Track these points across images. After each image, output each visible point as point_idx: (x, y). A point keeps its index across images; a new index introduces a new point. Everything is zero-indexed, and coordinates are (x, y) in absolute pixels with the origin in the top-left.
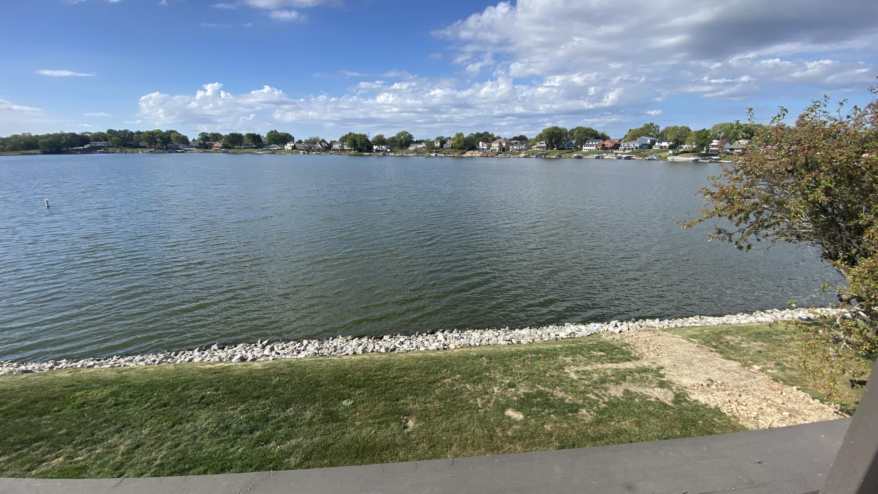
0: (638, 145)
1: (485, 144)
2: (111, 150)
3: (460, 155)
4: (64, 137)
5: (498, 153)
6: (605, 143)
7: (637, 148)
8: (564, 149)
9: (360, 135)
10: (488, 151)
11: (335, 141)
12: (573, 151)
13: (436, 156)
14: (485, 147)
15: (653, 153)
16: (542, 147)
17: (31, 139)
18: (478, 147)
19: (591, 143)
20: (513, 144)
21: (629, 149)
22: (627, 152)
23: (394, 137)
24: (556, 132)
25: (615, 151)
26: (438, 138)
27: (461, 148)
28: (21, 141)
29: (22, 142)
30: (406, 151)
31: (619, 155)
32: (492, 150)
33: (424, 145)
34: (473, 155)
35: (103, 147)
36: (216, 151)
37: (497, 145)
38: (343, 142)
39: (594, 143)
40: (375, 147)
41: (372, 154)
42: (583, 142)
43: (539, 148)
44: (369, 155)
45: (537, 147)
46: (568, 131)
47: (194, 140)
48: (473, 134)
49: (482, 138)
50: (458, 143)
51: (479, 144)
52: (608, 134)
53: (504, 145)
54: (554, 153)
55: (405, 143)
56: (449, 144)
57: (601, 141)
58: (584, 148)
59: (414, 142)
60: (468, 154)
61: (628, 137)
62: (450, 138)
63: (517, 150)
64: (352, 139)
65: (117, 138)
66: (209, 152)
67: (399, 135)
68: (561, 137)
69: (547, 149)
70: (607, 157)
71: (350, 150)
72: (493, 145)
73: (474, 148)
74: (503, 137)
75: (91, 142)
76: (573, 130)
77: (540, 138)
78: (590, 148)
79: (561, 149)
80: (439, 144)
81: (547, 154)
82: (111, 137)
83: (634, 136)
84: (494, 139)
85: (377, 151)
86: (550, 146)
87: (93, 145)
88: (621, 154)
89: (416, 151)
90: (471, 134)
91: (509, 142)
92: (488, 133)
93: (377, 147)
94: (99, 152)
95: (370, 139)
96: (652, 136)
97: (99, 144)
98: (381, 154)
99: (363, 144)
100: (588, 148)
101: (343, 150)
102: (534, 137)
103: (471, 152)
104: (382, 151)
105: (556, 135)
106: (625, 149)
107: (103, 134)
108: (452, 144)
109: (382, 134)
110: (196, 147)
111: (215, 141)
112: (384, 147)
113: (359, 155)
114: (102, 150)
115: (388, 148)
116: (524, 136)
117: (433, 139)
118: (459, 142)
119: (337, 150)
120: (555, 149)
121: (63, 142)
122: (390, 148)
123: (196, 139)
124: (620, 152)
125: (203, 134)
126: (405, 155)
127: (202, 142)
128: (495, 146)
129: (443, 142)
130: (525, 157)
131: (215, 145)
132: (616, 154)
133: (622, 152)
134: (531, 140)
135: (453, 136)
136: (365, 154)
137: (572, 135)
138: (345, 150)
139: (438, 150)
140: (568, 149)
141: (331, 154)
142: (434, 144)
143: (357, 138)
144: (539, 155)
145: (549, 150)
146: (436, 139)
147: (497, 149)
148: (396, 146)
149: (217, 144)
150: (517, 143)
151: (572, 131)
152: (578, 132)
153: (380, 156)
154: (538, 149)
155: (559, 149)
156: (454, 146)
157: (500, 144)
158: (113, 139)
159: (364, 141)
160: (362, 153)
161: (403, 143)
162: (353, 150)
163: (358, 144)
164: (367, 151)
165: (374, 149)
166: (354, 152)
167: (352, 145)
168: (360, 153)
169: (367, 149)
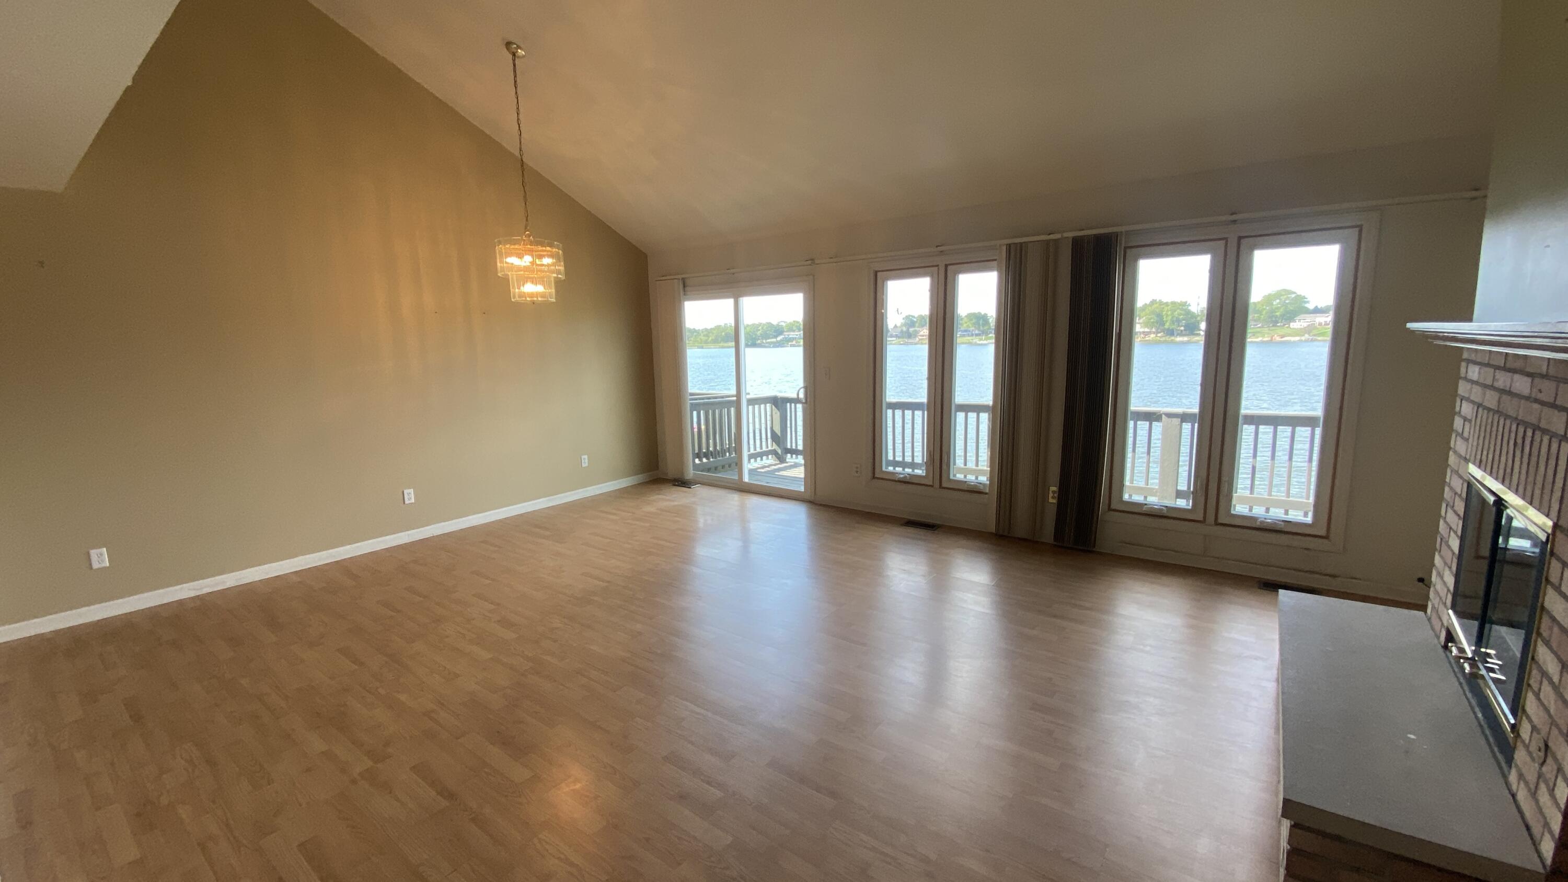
4: (760, 328)
9: (1173, 303)
30: (1285, 330)
35: (796, 338)
41: (1192, 338)
44: (1188, 342)
47: (896, 326)
55: (1283, 316)
66: (911, 344)
71: (1149, 333)
75: (785, 333)
87: (786, 336)
89: (1309, 330)
94: (791, 346)
97: (792, 335)
99: (1178, 321)
110: (896, 336)
113: (1165, 342)
114: (794, 343)
121: (759, 333)
123: (898, 325)
125: (907, 317)
126: (1278, 339)
127: (904, 329)
131: (922, 333)
136: (1179, 339)
143: (1166, 309)
159: (1180, 314)
160: (1173, 338)
161: (1278, 314)
162: (1154, 333)
163: (1167, 321)
164: (1184, 333)
165: (1200, 330)
166: (1154, 336)
167: (1153, 322)
168: (1168, 338)
169: (1185, 330)
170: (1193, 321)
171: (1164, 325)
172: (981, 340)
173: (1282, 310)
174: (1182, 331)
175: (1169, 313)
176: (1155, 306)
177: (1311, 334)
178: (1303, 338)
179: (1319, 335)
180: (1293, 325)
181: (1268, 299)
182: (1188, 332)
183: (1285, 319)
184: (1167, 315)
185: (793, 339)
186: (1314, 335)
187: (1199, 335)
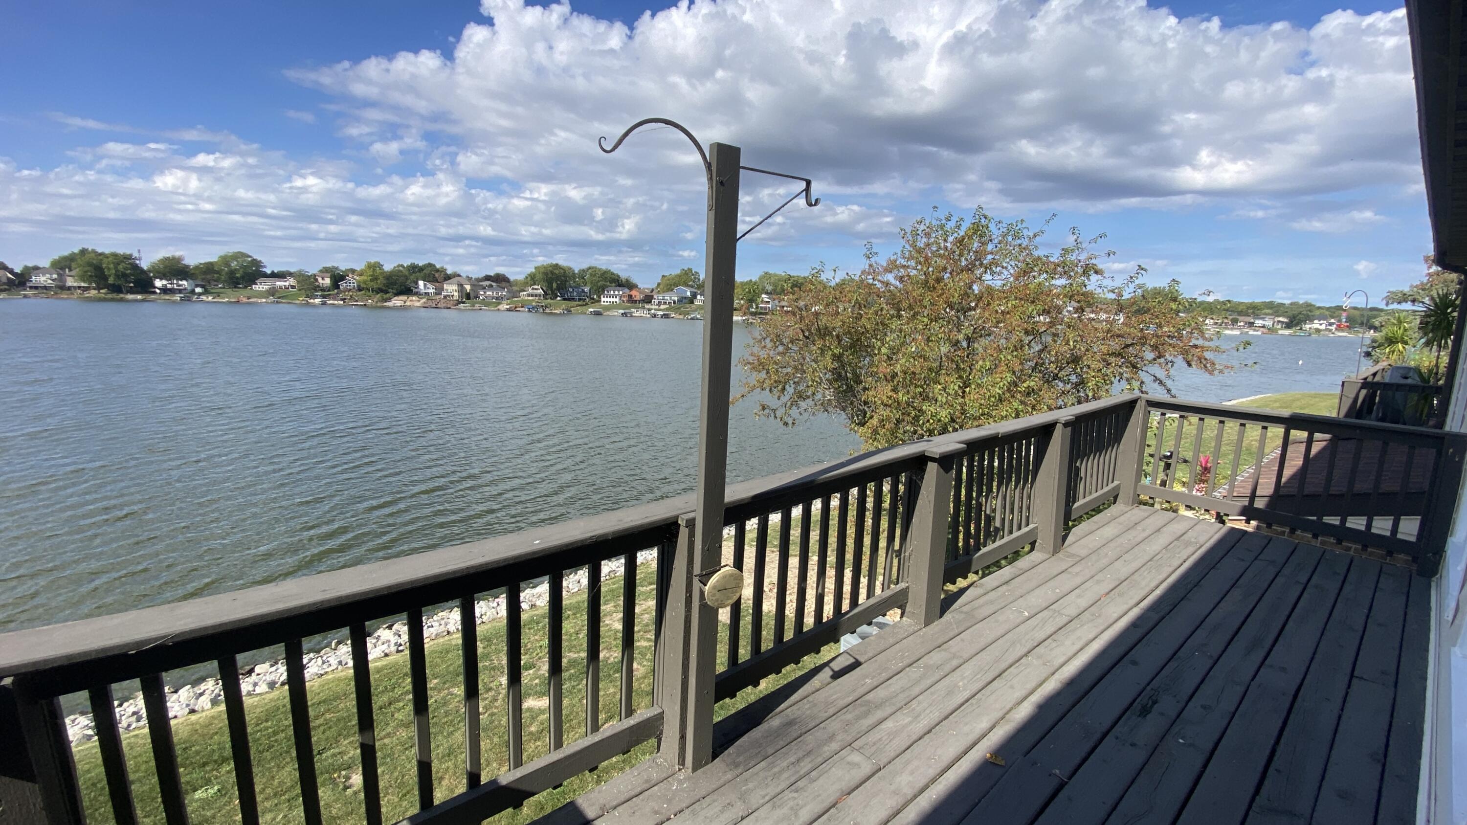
0: (676, 299)
1: (429, 285)
3: (379, 304)
5: (459, 303)
6: (631, 293)
7: (674, 302)
8: (573, 299)
9: (115, 255)
10: (438, 297)
11: (36, 268)
12: (587, 304)
13: (324, 303)
14: (431, 291)
15: (695, 310)
16: (536, 296)
18: (415, 290)
19: (612, 292)
20: (484, 288)
21: (665, 303)
22: (662, 307)
23: (211, 264)
24: (557, 272)
25: (647, 306)
26: (326, 270)
27: (380, 291)
30: (246, 292)
31: (653, 311)
32: (445, 297)
33: (291, 281)
34: (408, 303)
37: (455, 287)
38: (63, 269)
39: (616, 293)
40: (158, 283)
41: (153, 297)
42: (600, 290)
43: (532, 296)
44: (144, 300)
45: (528, 295)
46: (576, 272)
48: (402, 266)
49: (422, 274)
50: (371, 280)
51: (417, 283)
52: (635, 280)
53: (468, 288)
54: (559, 306)
55: (243, 277)
56: (352, 281)
57: (627, 291)
58: (603, 299)
59: (265, 275)
60: (397, 301)
61: (661, 286)
62: (353, 271)
63: (493, 298)
64: (90, 264)
67: (226, 260)
68: (566, 281)
69: (545, 298)
70: (637, 314)
71: (87, 289)
72: (445, 286)
73: (407, 291)
74: (464, 275)
76: (583, 270)
77: (532, 279)
78: (612, 300)
79: (569, 300)
80: (328, 281)
81: (546, 307)
83: (669, 285)
84: (448, 278)
85: (165, 290)
86: (550, 293)
88: (656, 310)
89: (272, 292)
90: (399, 266)
91: (476, 284)
92: (434, 266)
93: (164, 282)
95: (145, 265)
96: (692, 287)
98: (177, 297)
99: (124, 275)
100: (609, 299)
101: (63, 288)
102: (521, 277)
103: (404, 298)
104: (180, 291)
105: (558, 278)
106: (659, 304)
108: (359, 282)
109: (177, 254)
112: (184, 282)
113: (113, 300)
115: (197, 286)
116: (504, 275)
117: (312, 270)
118: (375, 279)
119: (45, 288)
120: (559, 298)
122: (202, 286)
124: (654, 307)
126: (245, 300)
128: (451, 288)
129: (338, 278)
130: (509, 310)
132: (649, 310)
133: (657, 307)
134: (516, 282)
135: (359, 266)
136: (130, 297)
137: (583, 278)
138: (69, 288)
139: (326, 293)
140: (580, 300)
141: (25, 296)
142: (317, 280)
143: (105, 261)
144: (533, 308)
145: (549, 301)
146: (321, 271)
147: (456, 294)
148: (218, 280)
150: (491, 286)
151: (583, 273)
152: (591, 275)
153: (174, 302)
154: (530, 298)
155: (565, 299)
156: (362, 285)
157: (461, 286)
159: (126, 269)
160: (122, 296)
161: (238, 275)
162: (94, 289)
163: (110, 276)
164: (135, 289)
165: (155, 287)
166: (96, 292)
167: (91, 276)
168: (114, 296)
169: (135, 286)
173: (241, 272)
177: (276, 297)
178: (267, 299)
179: (282, 296)
180: (255, 288)
182: (139, 289)
183: (246, 282)
186: (279, 297)
187: (155, 293)
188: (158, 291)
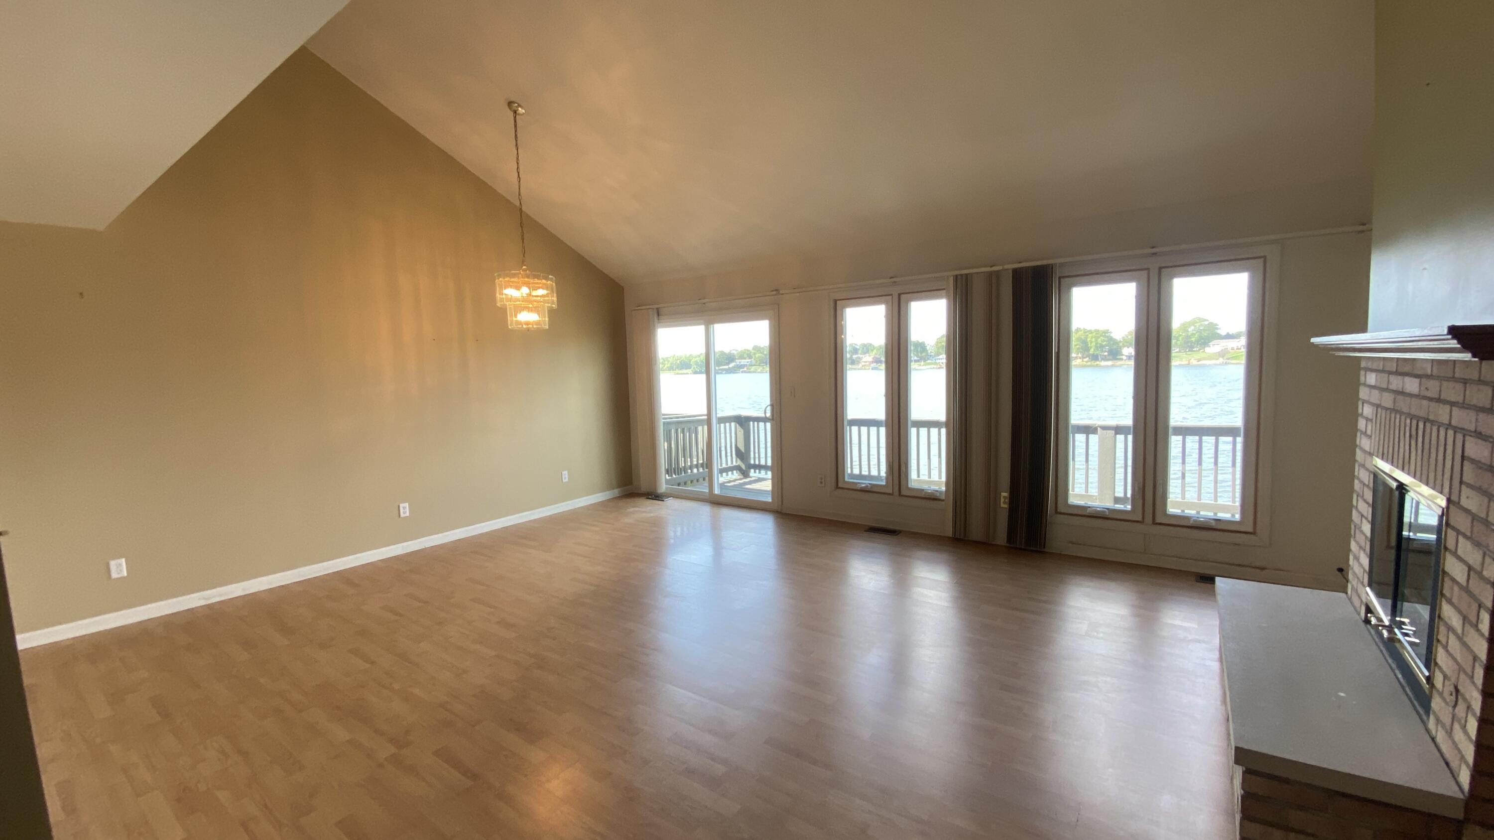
2: (753, 368)
9: (1097, 331)
17: (686, 357)
28: (678, 359)
29: (678, 362)
30: (1200, 355)
35: (746, 365)
36: (864, 368)
41: (1119, 363)
44: (1113, 366)
55: (1197, 342)
59: (1221, 338)
64: (1079, 339)
65: (760, 355)
66: (855, 369)
75: (737, 361)
82: (755, 354)
87: (738, 363)
89: (1222, 354)
94: (742, 372)
95: (1118, 337)
97: (743, 362)
99: (1102, 346)
107: (748, 350)
111: (865, 353)
114: (745, 369)
126: (1194, 362)
131: (864, 360)
136: (1103, 363)
149: (868, 358)
158: (757, 355)
159: (1104, 341)
160: (1098, 363)
161: (1193, 339)
162: (1080, 358)
163: (1091, 347)
164: (1108, 357)
165: (1122, 355)
166: (1081, 360)
167: (1078, 349)
168: (1093, 363)
169: (1109, 355)
170: (1115, 347)
171: (1089, 350)
172: (920, 365)
173: (1196, 336)
174: (1105, 356)
175: (1093, 340)
176: (1080, 333)
177: (1225, 358)
178: (1218, 362)
179: (1233, 358)
180: (1207, 349)
181: (1184, 327)
182: (1111, 357)
183: (1201, 344)
184: (1091, 342)
185: (745, 366)
186: (1228, 359)
188: (1124, 358)
